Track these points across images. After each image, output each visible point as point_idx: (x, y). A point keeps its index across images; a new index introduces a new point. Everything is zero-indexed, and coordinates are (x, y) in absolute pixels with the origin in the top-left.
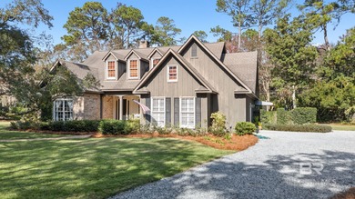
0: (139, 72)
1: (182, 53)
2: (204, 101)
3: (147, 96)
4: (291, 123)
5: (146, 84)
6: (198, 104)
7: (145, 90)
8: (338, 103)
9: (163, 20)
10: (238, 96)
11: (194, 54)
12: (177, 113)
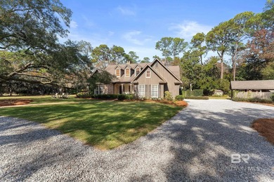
0: (130, 74)
1: (152, 66)
2: (162, 86)
3: (137, 84)
4: (192, 96)
5: (136, 79)
6: (160, 87)
7: (136, 82)
8: (208, 88)
9: (131, 52)
10: (176, 84)
11: (157, 66)
12: (150, 91)
